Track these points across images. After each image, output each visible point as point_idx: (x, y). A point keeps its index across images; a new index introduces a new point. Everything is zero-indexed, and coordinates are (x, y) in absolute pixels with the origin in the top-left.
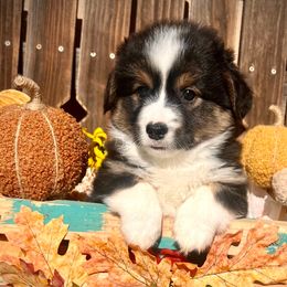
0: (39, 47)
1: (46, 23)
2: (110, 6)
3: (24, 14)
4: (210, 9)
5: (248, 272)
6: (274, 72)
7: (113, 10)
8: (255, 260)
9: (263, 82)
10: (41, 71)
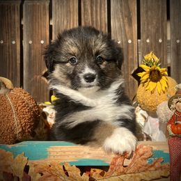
0: (30, 42)
1: (33, 29)
2: (67, 16)
3: (21, 26)
4: (121, 12)
5: (137, 174)
6: (160, 41)
7: (68, 18)
8: (140, 168)
9: (155, 47)
10: (32, 55)
